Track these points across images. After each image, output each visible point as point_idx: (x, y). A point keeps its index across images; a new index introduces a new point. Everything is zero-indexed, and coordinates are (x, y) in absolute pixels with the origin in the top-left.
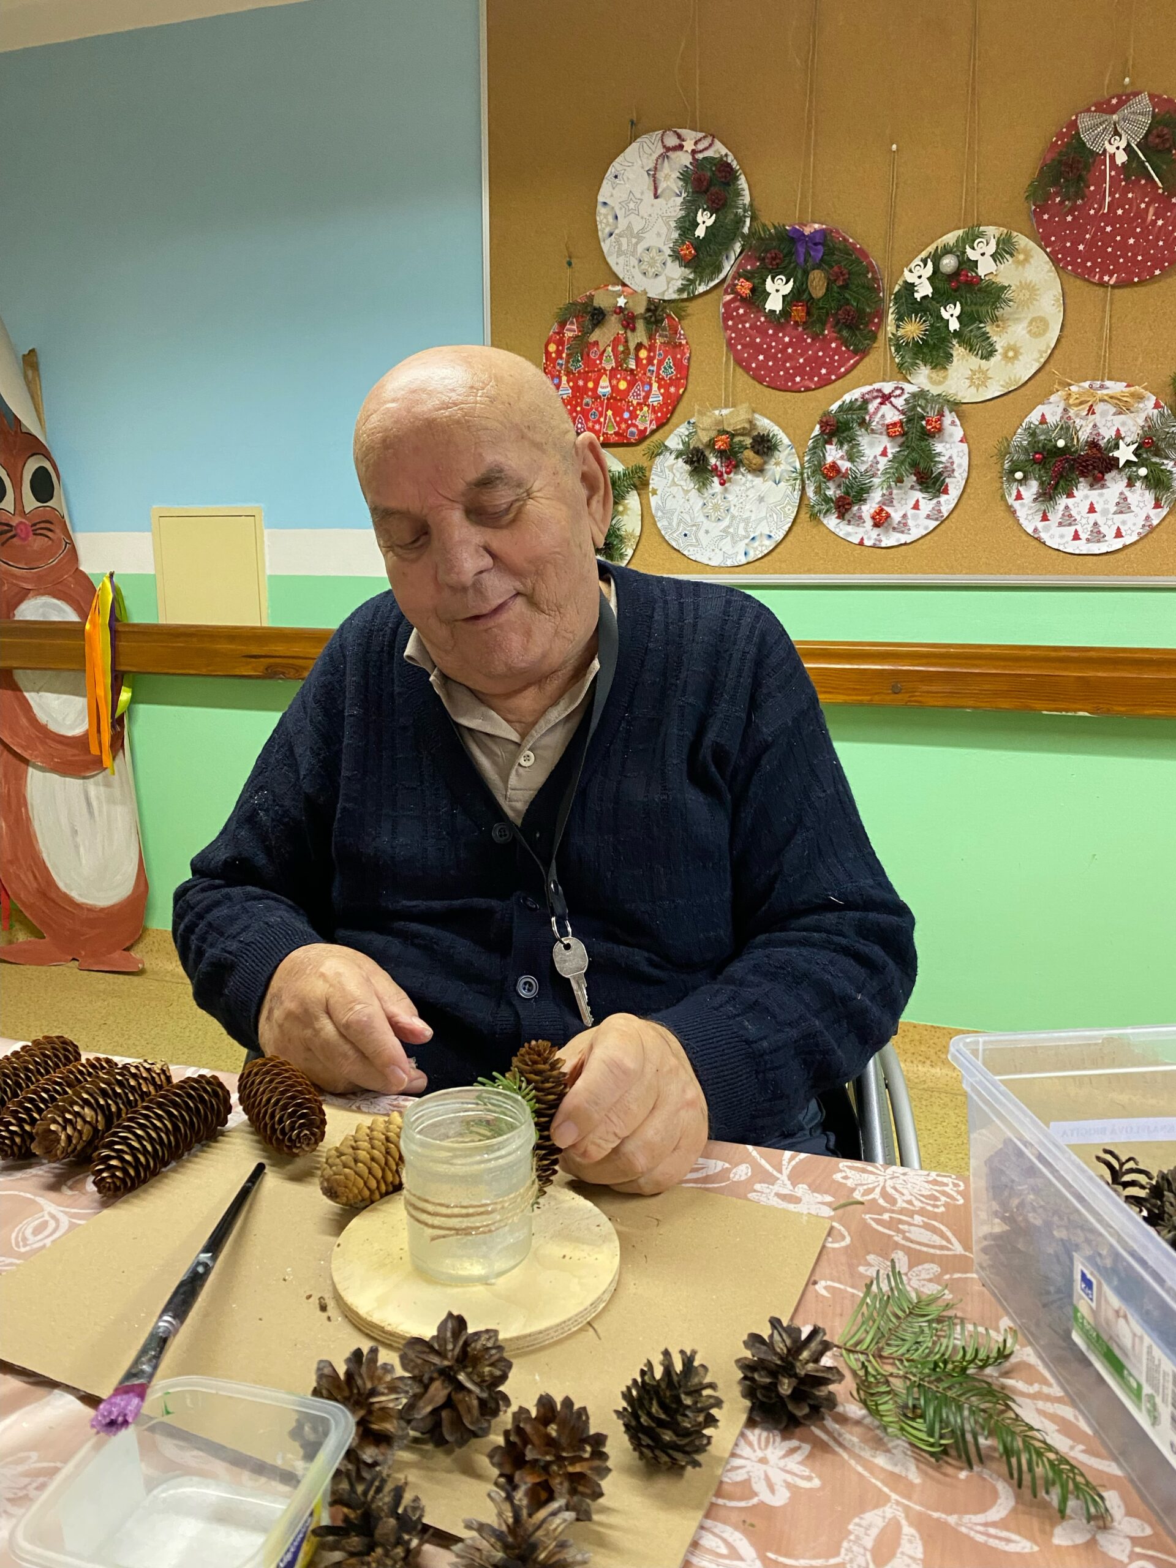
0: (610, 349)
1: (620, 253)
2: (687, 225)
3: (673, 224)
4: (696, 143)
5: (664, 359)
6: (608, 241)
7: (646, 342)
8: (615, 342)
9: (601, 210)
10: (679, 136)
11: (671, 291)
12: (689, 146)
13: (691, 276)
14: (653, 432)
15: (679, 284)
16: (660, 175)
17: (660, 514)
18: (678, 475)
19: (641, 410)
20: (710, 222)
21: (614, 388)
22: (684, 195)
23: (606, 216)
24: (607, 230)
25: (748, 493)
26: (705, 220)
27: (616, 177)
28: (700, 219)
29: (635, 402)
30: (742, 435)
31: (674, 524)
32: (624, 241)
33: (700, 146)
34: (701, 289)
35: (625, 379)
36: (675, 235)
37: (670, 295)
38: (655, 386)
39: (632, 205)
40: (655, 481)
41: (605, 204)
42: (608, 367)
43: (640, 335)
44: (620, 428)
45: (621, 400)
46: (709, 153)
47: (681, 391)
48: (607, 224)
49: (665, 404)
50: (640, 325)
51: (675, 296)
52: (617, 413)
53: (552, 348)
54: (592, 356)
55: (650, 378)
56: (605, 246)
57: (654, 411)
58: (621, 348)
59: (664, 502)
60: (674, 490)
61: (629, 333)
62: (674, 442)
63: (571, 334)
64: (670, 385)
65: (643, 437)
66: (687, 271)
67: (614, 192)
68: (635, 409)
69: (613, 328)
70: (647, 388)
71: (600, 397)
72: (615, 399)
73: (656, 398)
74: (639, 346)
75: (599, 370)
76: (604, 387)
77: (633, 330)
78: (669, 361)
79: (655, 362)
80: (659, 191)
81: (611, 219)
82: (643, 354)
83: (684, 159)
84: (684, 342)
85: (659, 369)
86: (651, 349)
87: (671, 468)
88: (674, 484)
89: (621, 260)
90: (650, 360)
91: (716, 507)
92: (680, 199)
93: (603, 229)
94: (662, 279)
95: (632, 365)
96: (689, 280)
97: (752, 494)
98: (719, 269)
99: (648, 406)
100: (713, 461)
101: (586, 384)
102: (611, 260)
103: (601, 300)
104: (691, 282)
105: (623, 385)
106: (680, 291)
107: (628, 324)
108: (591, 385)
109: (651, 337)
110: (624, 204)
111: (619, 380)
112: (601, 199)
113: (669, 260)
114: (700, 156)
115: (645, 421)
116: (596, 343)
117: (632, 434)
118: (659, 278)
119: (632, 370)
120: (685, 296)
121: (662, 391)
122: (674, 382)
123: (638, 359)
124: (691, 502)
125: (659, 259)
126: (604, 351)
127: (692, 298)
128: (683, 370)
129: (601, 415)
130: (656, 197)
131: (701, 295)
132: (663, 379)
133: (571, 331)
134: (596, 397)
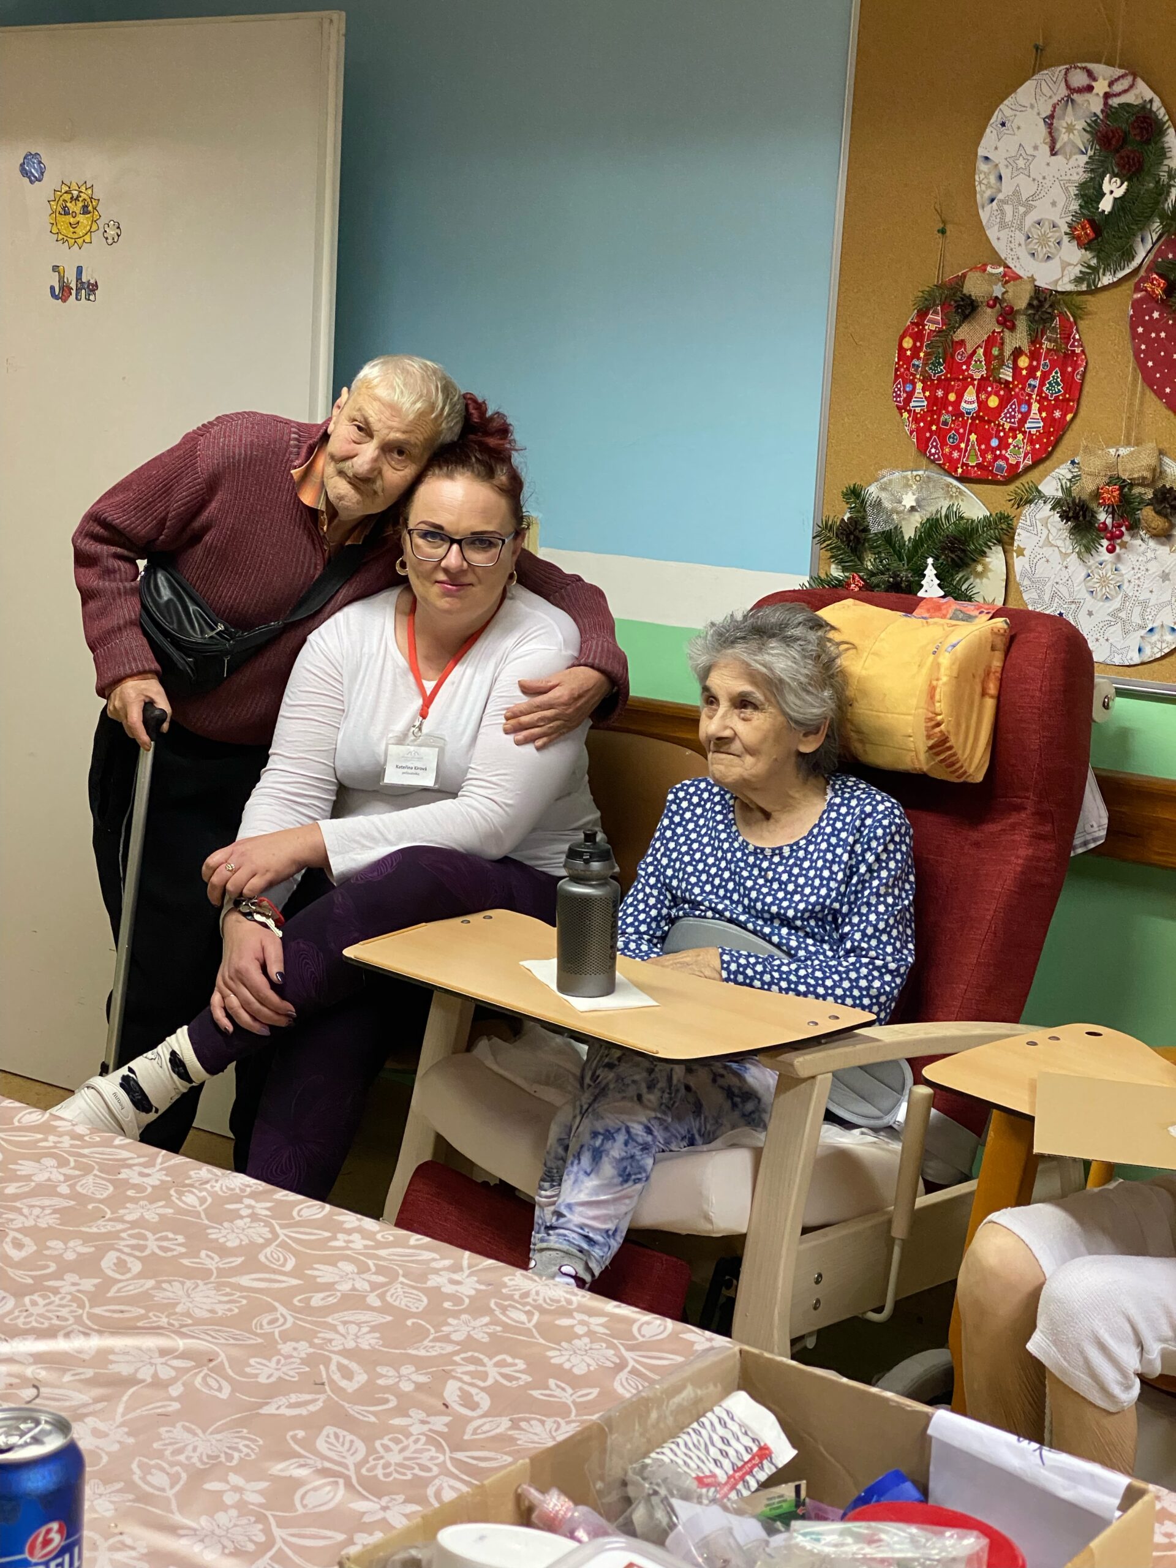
0: (981, 351)
1: (1003, 225)
2: (1090, 193)
3: (1073, 191)
4: (1111, 84)
5: (1050, 372)
6: (988, 208)
7: (1026, 348)
8: (990, 342)
9: (982, 167)
10: (1090, 74)
11: (1066, 279)
12: (1101, 87)
13: (1094, 262)
14: (1028, 469)
15: (1076, 271)
16: (1060, 124)
17: (1026, 582)
18: (1054, 531)
19: (1015, 437)
20: (1119, 192)
21: (982, 404)
22: (1090, 153)
23: (987, 175)
24: (988, 193)
25: (1149, 566)
26: (1113, 189)
27: (1003, 124)
28: (1106, 187)
29: (1007, 426)
30: (1142, 485)
31: (1047, 598)
32: (1008, 209)
33: (1118, 88)
34: (1106, 280)
35: (997, 394)
36: (1075, 206)
37: (1065, 285)
38: (1035, 406)
39: (1021, 163)
40: (1022, 538)
41: (987, 158)
42: (977, 376)
43: (1019, 338)
44: (984, 460)
45: (989, 422)
46: (1129, 98)
47: (1069, 417)
48: (989, 186)
49: (1046, 433)
50: (1022, 323)
51: (1070, 287)
52: (984, 439)
53: (908, 343)
54: (958, 358)
55: (1030, 396)
56: (984, 215)
57: (1032, 442)
58: (995, 351)
59: (1033, 566)
60: (1048, 551)
61: (1007, 333)
62: (1051, 487)
63: (933, 327)
64: (1055, 407)
65: (1014, 474)
66: (1089, 255)
67: (999, 144)
68: (1006, 436)
69: (986, 323)
70: (1024, 408)
71: (962, 414)
72: (981, 419)
73: (1035, 424)
74: (1017, 353)
75: (965, 379)
76: (969, 402)
77: (1013, 328)
78: (1056, 374)
79: (1039, 374)
80: (1058, 146)
81: (993, 179)
82: (1023, 362)
83: (1095, 104)
84: (1078, 350)
85: (1042, 384)
86: (1034, 355)
87: (1045, 522)
88: (1048, 543)
89: (1004, 234)
90: (1032, 370)
91: (1104, 581)
92: (1085, 158)
93: (983, 192)
94: (1055, 263)
95: (1007, 374)
96: (1089, 267)
97: (1155, 568)
98: (1130, 255)
99: (1024, 433)
100: (1103, 517)
101: (946, 395)
102: (992, 234)
103: (974, 287)
104: (1095, 270)
105: (993, 402)
106: (1078, 280)
107: (1005, 320)
108: (952, 397)
109: (1034, 341)
110: (1011, 162)
111: (989, 395)
112: (981, 152)
113: (1066, 239)
114: (1114, 102)
115: (1018, 452)
116: (962, 343)
117: (1000, 468)
118: (1050, 262)
119: (1007, 382)
120: (1084, 287)
121: (1044, 414)
122: (1063, 404)
123: (1016, 369)
124: (1071, 569)
125: (1053, 236)
126: (974, 352)
127: (1094, 291)
128: (1074, 390)
129: (962, 441)
130: (1053, 152)
131: (1106, 288)
132: (1046, 398)
133: (934, 323)
134: (958, 414)
